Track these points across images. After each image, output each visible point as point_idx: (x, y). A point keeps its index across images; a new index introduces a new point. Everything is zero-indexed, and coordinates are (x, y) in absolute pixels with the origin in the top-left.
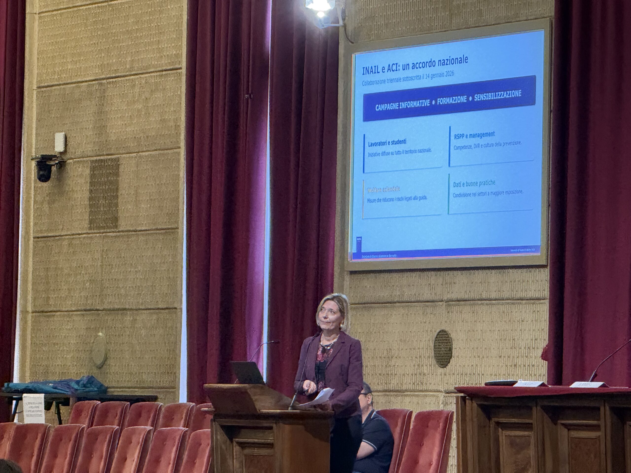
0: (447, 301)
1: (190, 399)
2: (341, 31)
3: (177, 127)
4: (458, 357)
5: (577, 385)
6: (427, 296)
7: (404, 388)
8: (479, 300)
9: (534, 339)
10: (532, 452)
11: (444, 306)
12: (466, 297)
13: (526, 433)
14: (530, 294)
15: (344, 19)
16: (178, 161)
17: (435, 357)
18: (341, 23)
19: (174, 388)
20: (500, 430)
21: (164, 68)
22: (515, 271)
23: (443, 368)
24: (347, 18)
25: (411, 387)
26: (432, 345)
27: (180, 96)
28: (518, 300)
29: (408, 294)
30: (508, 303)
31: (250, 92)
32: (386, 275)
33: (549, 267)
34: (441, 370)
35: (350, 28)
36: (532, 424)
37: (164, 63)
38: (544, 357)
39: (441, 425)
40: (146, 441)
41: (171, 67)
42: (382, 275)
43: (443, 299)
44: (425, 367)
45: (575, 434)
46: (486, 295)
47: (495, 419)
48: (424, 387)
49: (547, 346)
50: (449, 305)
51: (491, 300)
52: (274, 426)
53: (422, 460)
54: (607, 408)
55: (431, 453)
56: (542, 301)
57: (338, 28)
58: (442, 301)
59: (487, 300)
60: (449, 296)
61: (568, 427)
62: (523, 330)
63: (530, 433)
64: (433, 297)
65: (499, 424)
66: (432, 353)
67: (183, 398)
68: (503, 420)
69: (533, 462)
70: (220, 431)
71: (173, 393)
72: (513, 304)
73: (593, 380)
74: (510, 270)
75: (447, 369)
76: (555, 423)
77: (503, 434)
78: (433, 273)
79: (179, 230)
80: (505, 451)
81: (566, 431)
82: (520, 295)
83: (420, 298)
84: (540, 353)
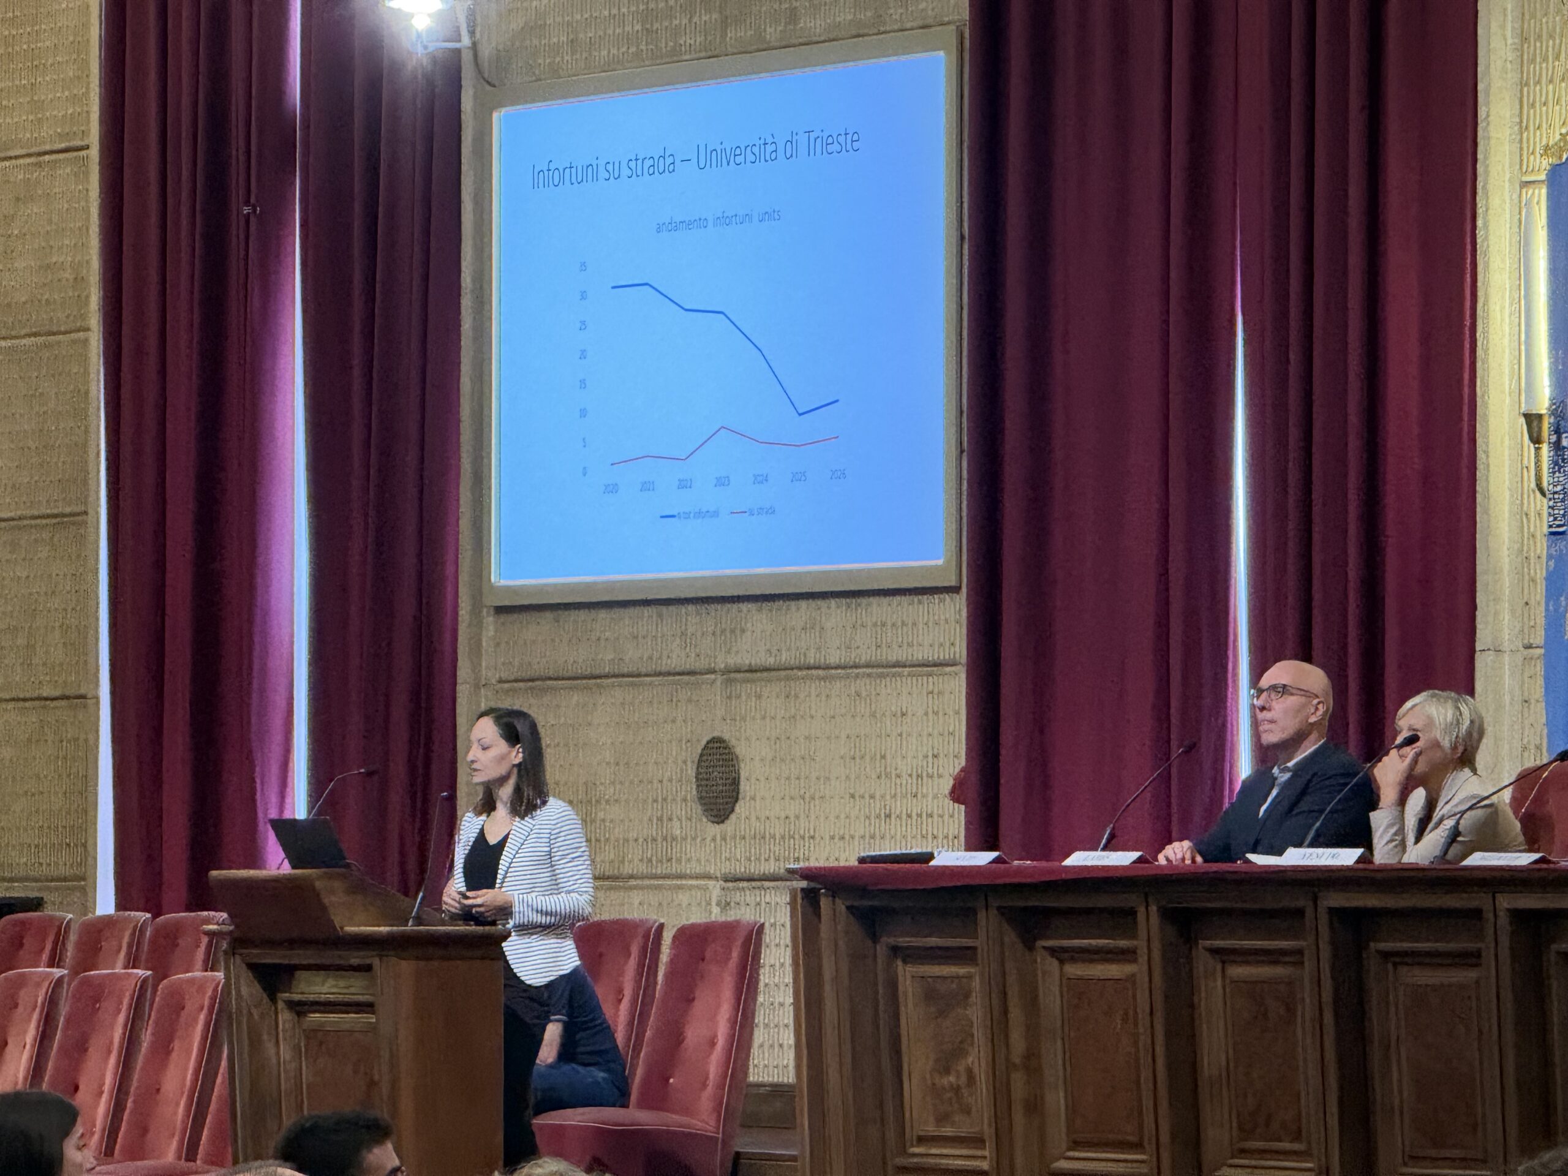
0: (727, 671)
1: (123, 901)
2: (467, 58)
3: (79, 281)
4: (753, 798)
5: (1078, 859)
6: (677, 659)
7: (627, 869)
8: (800, 668)
9: (930, 754)
10: (976, 1013)
11: (718, 683)
12: (771, 661)
13: (962, 971)
14: (919, 655)
15: (472, 33)
16: (85, 360)
17: (701, 798)
18: (466, 41)
19: (84, 879)
20: (899, 963)
21: (48, 147)
22: (885, 601)
23: (718, 823)
24: (478, 30)
25: (643, 868)
26: (691, 772)
27: (86, 211)
28: (894, 666)
29: (633, 656)
30: (869, 675)
31: (253, 200)
32: (582, 615)
33: (964, 590)
34: (714, 830)
35: (486, 52)
36: (974, 949)
37: (49, 136)
38: (957, 794)
39: (735, 954)
40: (52, 1002)
41: (63, 145)
42: (574, 614)
43: (717, 668)
44: (676, 823)
45: (1074, 970)
46: (818, 656)
47: (887, 940)
48: (675, 868)
49: (961, 771)
50: (729, 682)
51: (828, 667)
52: (376, 962)
53: (694, 1034)
54: (1153, 908)
55: (713, 1018)
56: (948, 669)
57: (458, 52)
58: (713, 671)
59: (818, 668)
60: (733, 660)
61: (1062, 955)
62: (904, 736)
63: (972, 970)
64: (691, 663)
65: (896, 951)
66: (691, 790)
67: (105, 903)
68: (903, 941)
69: (979, 1035)
70: (246, 976)
71: (83, 891)
72: (882, 676)
73: (1110, 846)
74: (874, 600)
75: (729, 826)
76: (1030, 946)
77: (907, 974)
78: (691, 608)
79: (90, 518)
80: (912, 1012)
81: (1055, 963)
82: (894, 655)
83: (666, 665)
84: (947, 784)
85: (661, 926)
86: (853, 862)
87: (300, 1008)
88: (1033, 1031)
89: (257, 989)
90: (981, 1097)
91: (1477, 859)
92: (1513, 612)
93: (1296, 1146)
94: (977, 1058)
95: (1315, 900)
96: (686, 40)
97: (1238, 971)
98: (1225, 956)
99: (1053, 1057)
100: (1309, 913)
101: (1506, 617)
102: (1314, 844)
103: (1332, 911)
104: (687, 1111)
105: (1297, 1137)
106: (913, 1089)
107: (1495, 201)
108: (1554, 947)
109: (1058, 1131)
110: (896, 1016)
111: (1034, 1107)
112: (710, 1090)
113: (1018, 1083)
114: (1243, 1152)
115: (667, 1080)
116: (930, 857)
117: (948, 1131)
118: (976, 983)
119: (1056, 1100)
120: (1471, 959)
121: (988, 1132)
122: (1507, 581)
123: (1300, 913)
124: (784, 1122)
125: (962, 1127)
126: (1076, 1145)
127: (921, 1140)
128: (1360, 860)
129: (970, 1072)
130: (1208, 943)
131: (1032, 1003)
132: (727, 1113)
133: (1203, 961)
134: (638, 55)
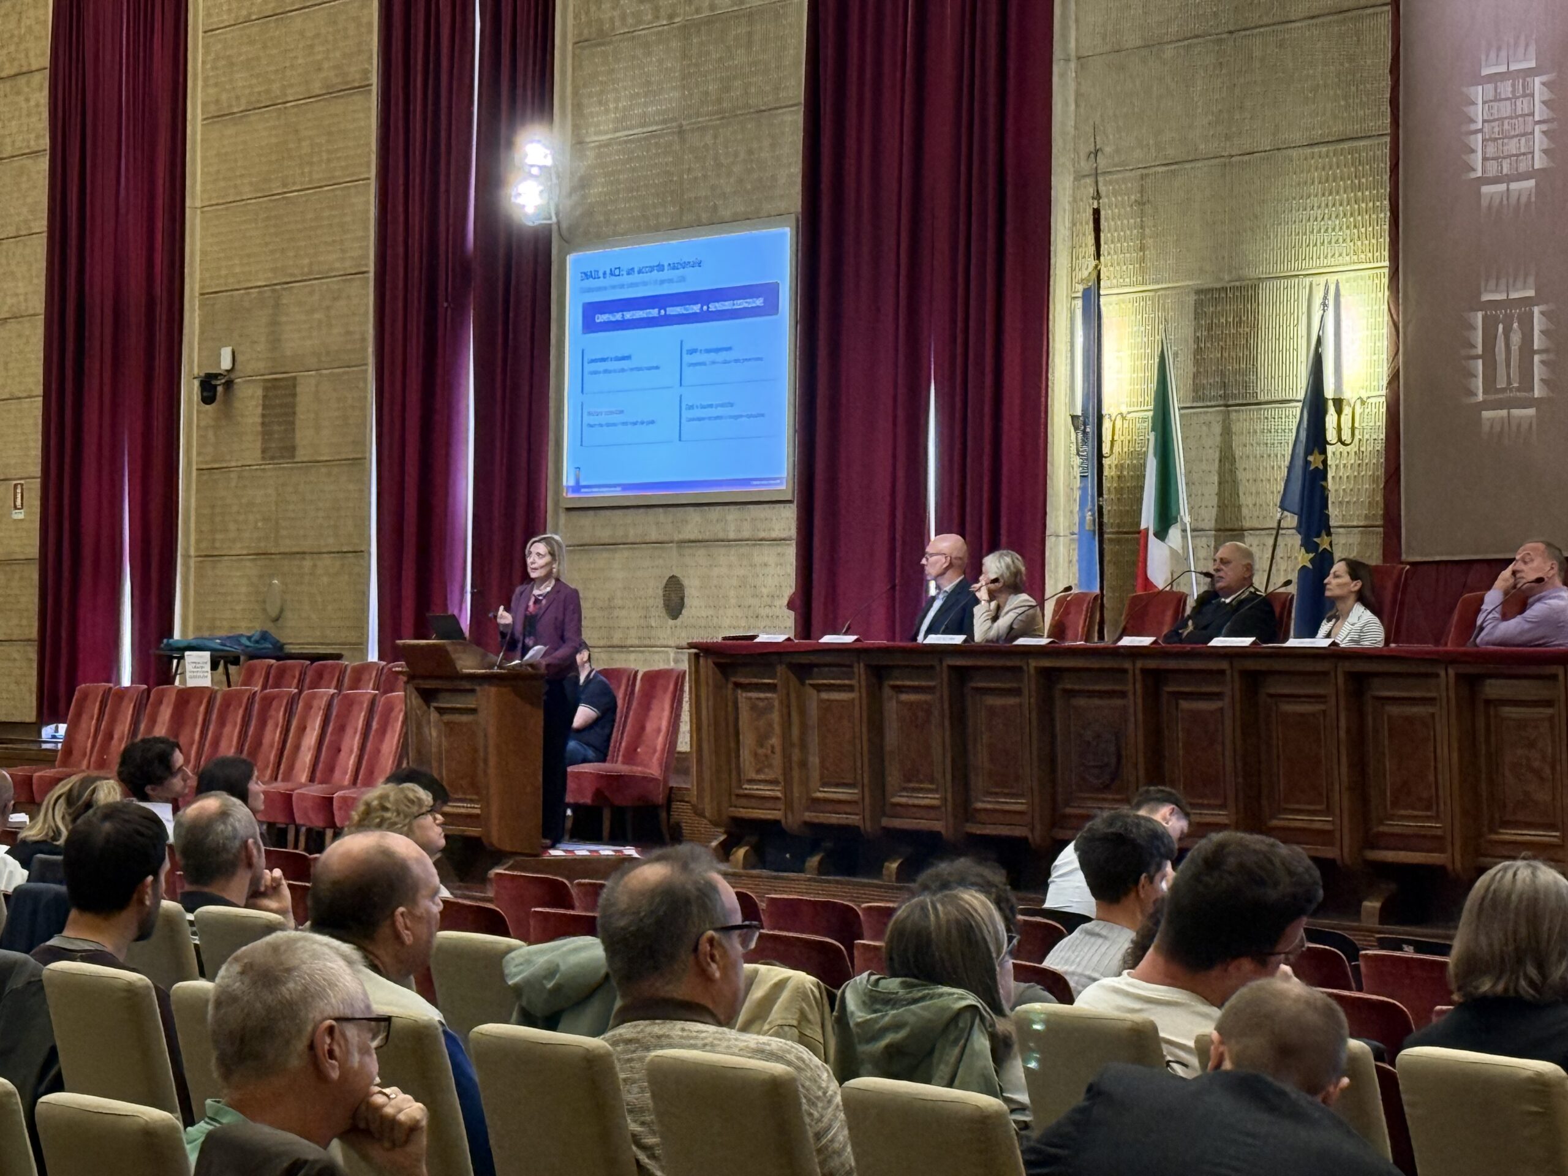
0: (678, 542)
1: (380, 658)
2: (555, 228)
3: (364, 340)
4: (691, 607)
5: (827, 639)
6: (654, 536)
7: (629, 642)
8: (715, 541)
9: (778, 585)
10: (775, 716)
11: (675, 548)
12: (700, 537)
13: (769, 695)
14: (774, 535)
15: (557, 216)
16: (365, 380)
17: (665, 606)
18: (554, 219)
19: (361, 644)
20: (739, 691)
21: (348, 272)
22: (757, 507)
23: (673, 619)
24: (560, 215)
25: (637, 642)
26: (660, 592)
27: (367, 305)
28: (761, 540)
29: (633, 534)
30: (749, 545)
31: (450, 299)
32: (608, 513)
33: (795, 502)
34: (671, 622)
35: (564, 225)
36: (775, 684)
37: (349, 266)
38: (791, 605)
39: (671, 687)
40: (329, 705)
41: (357, 271)
42: (602, 512)
43: (674, 540)
44: (653, 619)
45: (824, 696)
46: (724, 535)
47: (733, 680)
48: (652, 642)
49: (793, 594)
50: (680, 547)
51: (729, 541)
52: (478, 688)
53: (650, 727)
54: (862, 665)
55: (660, 719)
56: (787, 542)
57: (550, 225)
58: (672, 542)
59: (724, 541)
60: (681, 537)
61: (818, 688)
62: (766, 575)
63: (774, 696)
64: (661, 538)
65: (737, 685)
66: (660, 602)
67: (373, 656)
68: (743, 680)
69: (777, 729)
70: (415, 694)
71: (361, 650)
72: (754, 545)
73: (846, 633)
74: (751, 507)
75: (678, 621)
76: (803, 684)
77: (742, 696)
78: (661, 510)
79: (367, 461)
80: (745, 716)
81: (815, 692)
82: (762, 535)
83: (648, 539)
84: (785, 601)
85: (636, 673)
86: (720, 640)
87: (441, 711)
88: (804, 727)
89: (420, 701)
90: (777, 760)
91: (1021, 641)
92: (1065, 516)
93: (930, 786)
94: (775, 741)
95: (941, 661)
96: (663, 220)
97: (904, 697)
98: (899, 689)
99: (814, 740)
100: (938, 668)
101: (1061, 519)
102: (944, 633)
103: (949, 667)
104: (645, 766)
105: (932, 782)
106: (746, 755)
107: (1058, 307)
108: (1060, 686)
109: (815, 775)
110: (737, 719)
111: (803, 764)
112: (657, 755)
113: (796, 755)
114: (905, 789)
115: (635, 750)
116: (754, 637)
117: (762, 777)
118: (776, 703)
119: (814, 760)
120: (1017, 692)
121: (781, 778)
122: (1062, 500)
123: (932, 667)
124: (686, 772)
125: (771, 776)
126: (824, 785)
127: (751, 781)
128: (965, 641)
129: (773, 747)
130: (892, 683)
131: (803, 712)
132: (666, 768)
133: (887, 692)
134: (639, 227)
